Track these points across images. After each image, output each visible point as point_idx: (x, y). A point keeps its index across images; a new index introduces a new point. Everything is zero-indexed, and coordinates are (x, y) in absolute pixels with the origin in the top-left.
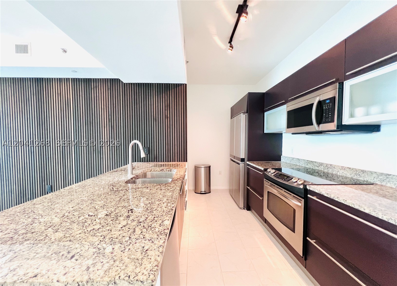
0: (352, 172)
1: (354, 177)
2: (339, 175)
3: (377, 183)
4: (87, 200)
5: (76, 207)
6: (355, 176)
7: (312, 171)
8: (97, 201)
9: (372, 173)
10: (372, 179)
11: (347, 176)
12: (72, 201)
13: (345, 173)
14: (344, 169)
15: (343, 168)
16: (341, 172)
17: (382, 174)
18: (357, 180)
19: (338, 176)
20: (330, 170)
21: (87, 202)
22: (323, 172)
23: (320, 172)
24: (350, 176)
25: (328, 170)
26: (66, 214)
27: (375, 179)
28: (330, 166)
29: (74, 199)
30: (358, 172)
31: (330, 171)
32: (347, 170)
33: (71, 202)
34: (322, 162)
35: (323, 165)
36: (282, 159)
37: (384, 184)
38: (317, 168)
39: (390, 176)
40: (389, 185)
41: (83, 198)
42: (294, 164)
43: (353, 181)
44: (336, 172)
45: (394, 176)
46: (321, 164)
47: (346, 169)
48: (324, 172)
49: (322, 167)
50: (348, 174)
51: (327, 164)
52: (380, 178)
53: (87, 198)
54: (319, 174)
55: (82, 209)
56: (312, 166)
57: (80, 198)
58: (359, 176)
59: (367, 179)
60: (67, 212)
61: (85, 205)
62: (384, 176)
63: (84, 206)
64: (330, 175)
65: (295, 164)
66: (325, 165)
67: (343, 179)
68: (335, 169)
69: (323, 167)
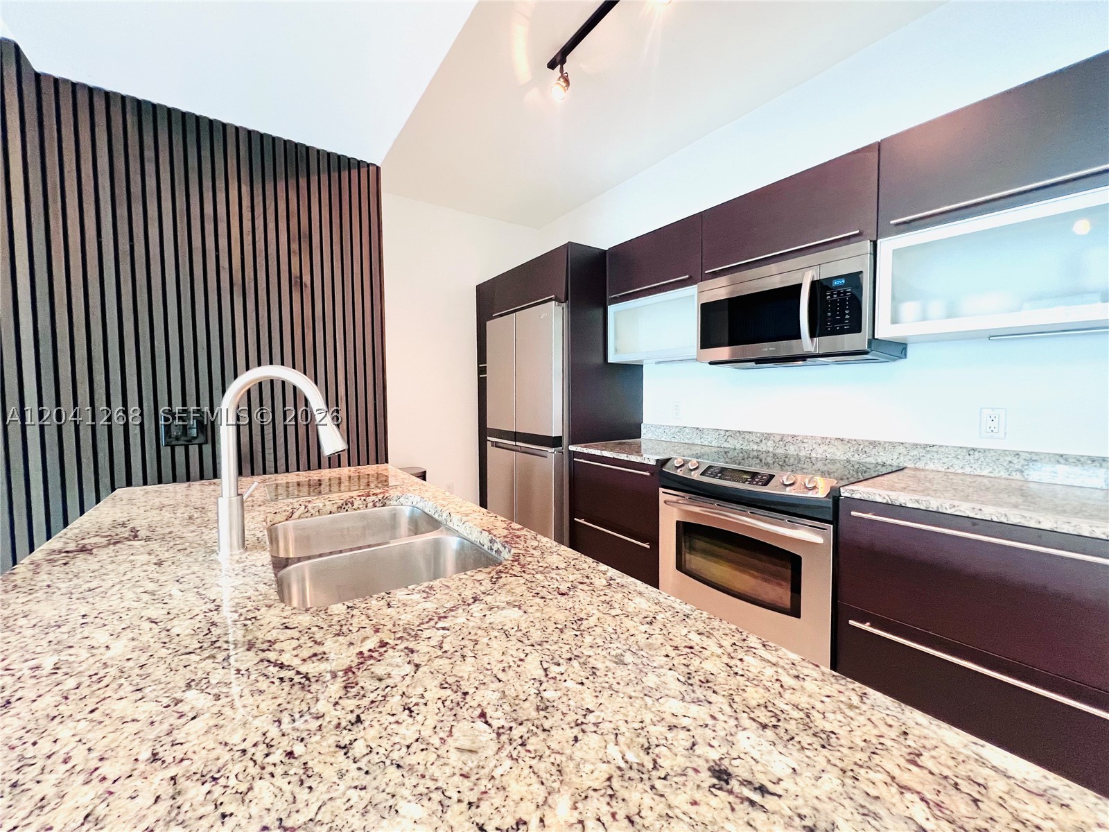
0: (846, 447)
1: (852, 459)
2: (817, 458)
3: (905, 465)
6: (856, 455)
7: (741, 455)
9: (893, 445)
10: (896, 457)
11: (837, 458)
13: (829, 451)
14: (827, 442)
15: (825, 441)
16: (820, 451)
17: (915, 446)
18: (859, 463)
19: (813, 459)
20: (792, 448)
22: (771, 455)
23: (763, 456)
24: (843, 458)
25: (787, 448)
27: (902, 458)
28: (790, 438)
30: (861, 447)
31: (792, 450)
32: (836, 444)
34: (768, 432)
35: (772, 438)
36: (643, 431)
37: (920, 465)
38: (755, 447)
39: (934, 449)
40: (931, 466)
42: (686, 441)
43: (849, 467)
44: (809, 452)
45: (941, 446)
46: (765, 435)
47: (833, 442)
48: (774, 455)
49: (770, 443)
50: (839, 454)
51: (783, 436)
52: (912, 454)
54: (761, 460)
56: (741, 442)
58: (865, 456)
59: (884, 460)
62: (922, 450)
64: (792, 461)
65: (690, 442)
66: (778, 438)
67: (825, 465)
68: (806, 445)
69: (772, 442)
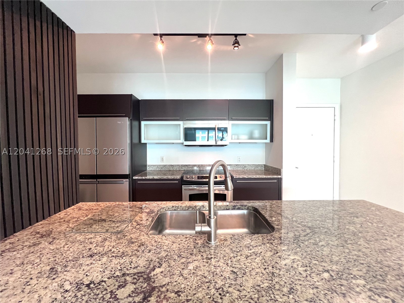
4: (362, 239)
5: (381, 237)
8: (351, 231)
12: (384, 250)
21: (365, 236)
26: (395, 236)
29: (380, 252)
33: (386, 248)
36: (148, 168)
41: (365, 244)
53: (360, 242)
55: (375, 232)
57: (368, 248)
60: (395, 238)
61: (370, 234)
63: (372, 234)
